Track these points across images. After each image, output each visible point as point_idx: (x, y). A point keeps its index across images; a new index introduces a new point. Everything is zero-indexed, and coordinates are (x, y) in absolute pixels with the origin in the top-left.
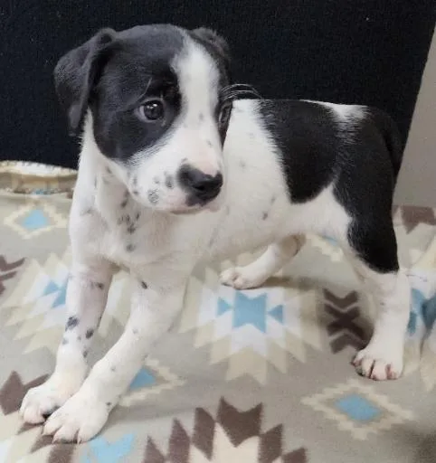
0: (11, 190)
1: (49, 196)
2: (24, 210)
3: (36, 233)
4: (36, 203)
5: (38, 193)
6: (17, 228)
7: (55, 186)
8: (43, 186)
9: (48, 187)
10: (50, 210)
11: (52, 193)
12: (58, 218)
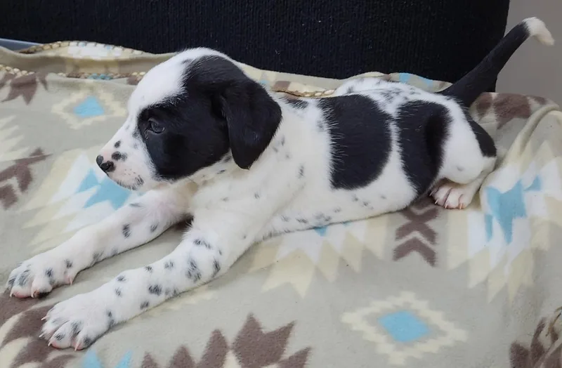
0: (64, 75)
1: (107, 81)
2: (76, 97)
3: (88, 122)
4: (91, 88)
5: (95, 78)
6: (65, 116)
7: (114, 70)
8: (102, 71)
9: (107, 73)
10: (106, 97)
11: (111, 78)
12: (115, 106)
